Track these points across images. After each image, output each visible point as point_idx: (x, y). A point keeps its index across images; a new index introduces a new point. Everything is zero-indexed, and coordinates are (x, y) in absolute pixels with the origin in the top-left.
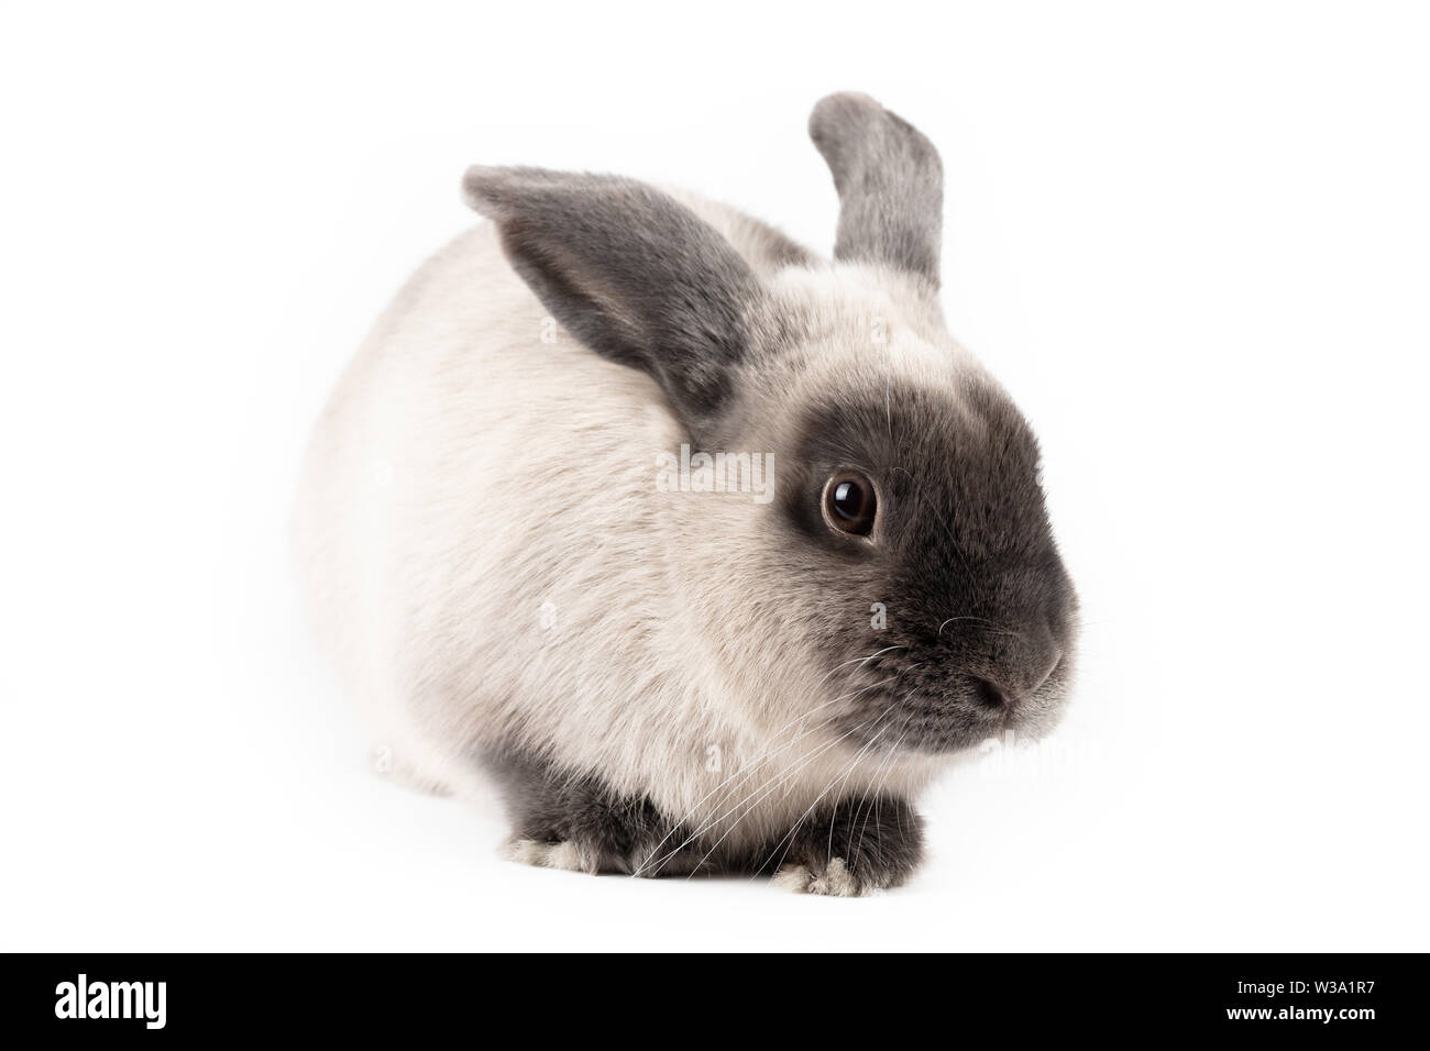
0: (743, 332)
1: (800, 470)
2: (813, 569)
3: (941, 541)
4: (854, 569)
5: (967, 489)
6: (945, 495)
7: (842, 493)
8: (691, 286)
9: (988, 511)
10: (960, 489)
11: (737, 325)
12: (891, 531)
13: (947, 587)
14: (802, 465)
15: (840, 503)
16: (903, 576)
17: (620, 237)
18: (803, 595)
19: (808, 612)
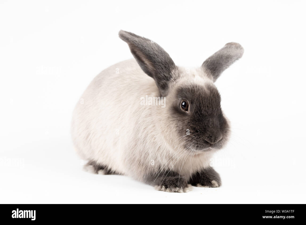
0: (171, 75)
1: (177, 100)
2: (177, 117)
3: (199, 112)
4: (184, 117)
5: (204, 103)
6: (200, 104)
7: (183, 104)
8: (163, 65)
9: (208, 106)
10: (203, 103)
11: (171, 74)
12: (191, 110)
13: (200, 120)
14: (177, 99)
15: (183, 106)
16: (192, 118)
17: (151, 52)
18: (175, 122)
19: (176, 126)
